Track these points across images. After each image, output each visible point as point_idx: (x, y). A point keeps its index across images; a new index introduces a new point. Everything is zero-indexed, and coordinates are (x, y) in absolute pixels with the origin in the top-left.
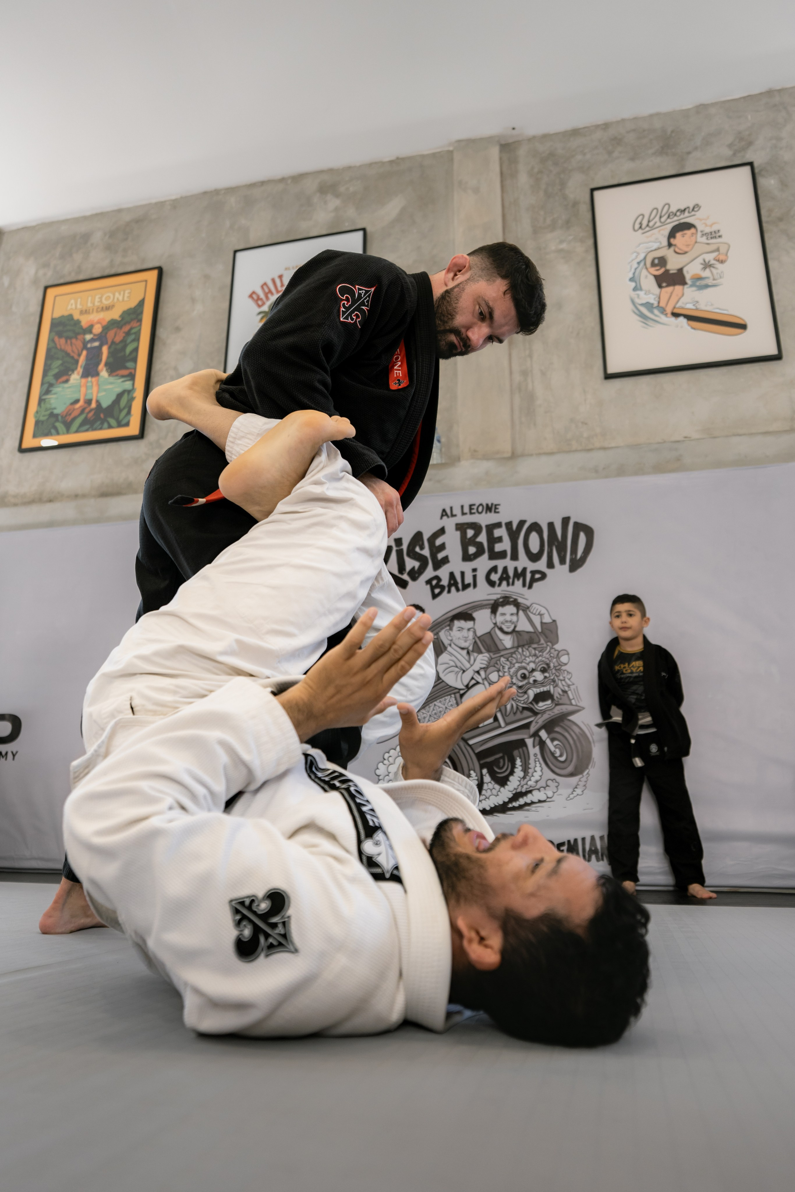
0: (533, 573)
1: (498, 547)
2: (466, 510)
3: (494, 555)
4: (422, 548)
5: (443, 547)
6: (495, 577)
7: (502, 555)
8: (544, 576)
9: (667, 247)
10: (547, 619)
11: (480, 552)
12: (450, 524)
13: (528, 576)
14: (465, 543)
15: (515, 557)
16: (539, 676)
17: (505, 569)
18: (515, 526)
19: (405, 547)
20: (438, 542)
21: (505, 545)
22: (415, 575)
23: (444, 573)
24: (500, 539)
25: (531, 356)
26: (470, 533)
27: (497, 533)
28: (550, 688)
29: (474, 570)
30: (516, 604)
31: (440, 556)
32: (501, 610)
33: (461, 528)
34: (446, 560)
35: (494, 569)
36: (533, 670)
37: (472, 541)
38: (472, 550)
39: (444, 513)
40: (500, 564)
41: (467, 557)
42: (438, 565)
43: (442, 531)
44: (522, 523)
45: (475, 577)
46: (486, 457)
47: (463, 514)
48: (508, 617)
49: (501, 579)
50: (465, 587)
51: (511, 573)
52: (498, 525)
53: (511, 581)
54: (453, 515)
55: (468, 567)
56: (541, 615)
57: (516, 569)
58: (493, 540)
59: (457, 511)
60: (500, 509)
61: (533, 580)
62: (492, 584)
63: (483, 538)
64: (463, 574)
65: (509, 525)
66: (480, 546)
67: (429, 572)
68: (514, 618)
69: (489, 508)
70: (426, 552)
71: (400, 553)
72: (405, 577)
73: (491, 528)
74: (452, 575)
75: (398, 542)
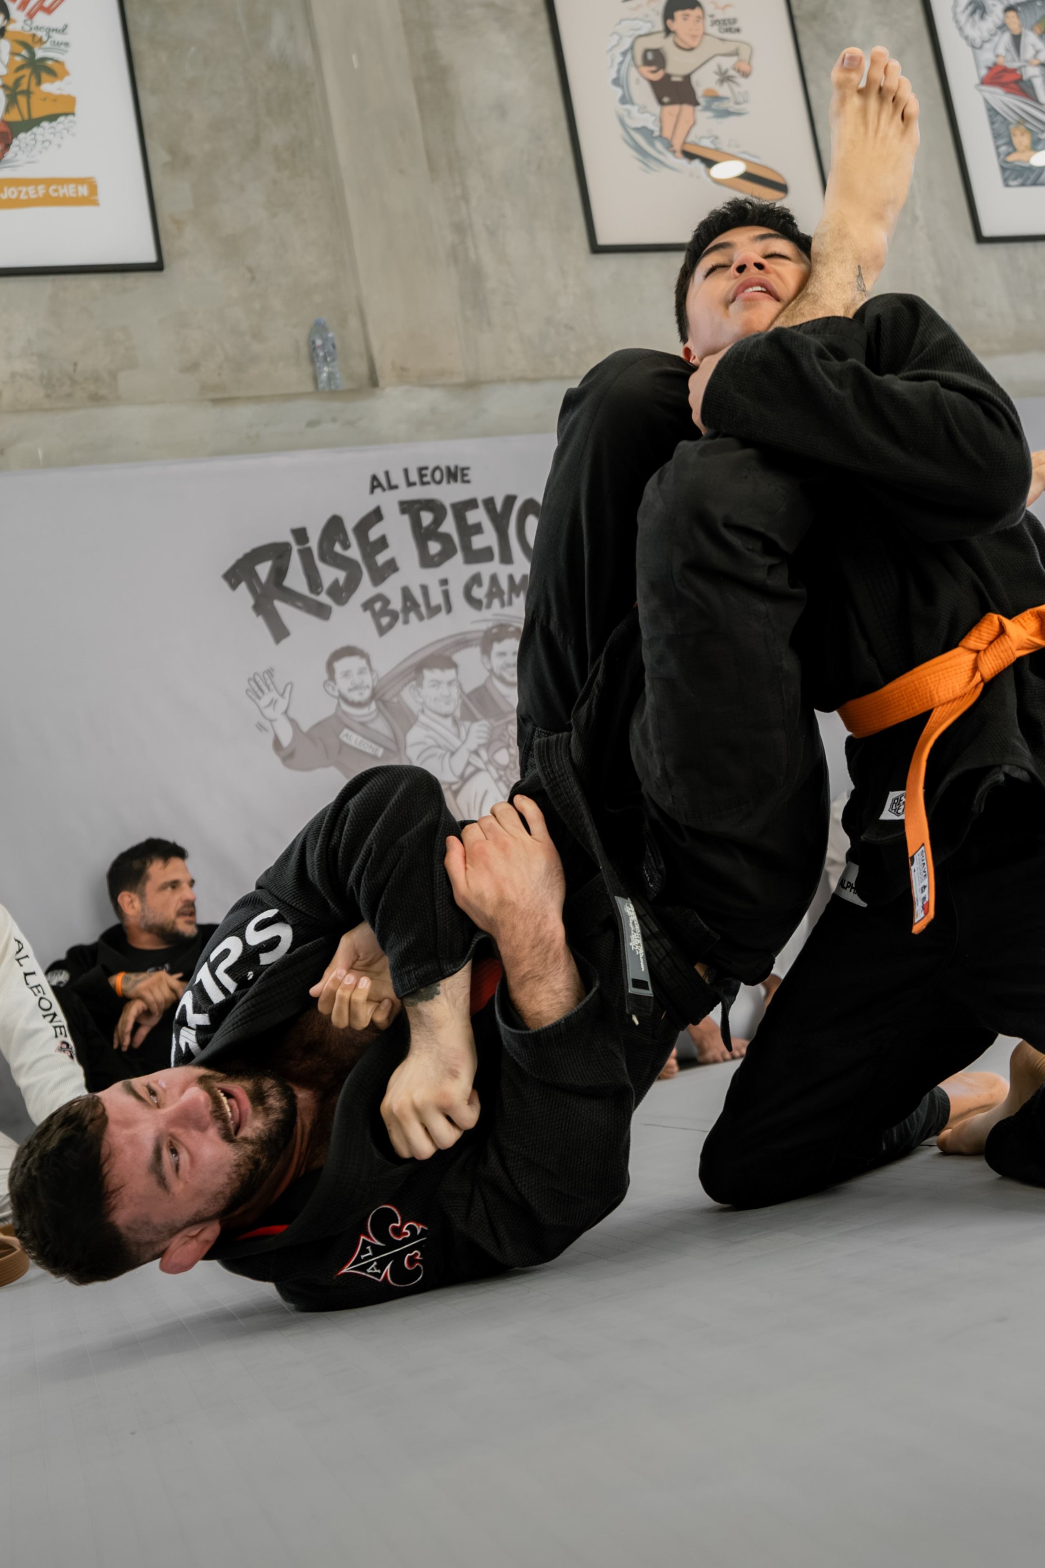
1: (478, 542)
2: (414, 477)
3: (474, 556)
4: (346, 546)
5: (382, 543)
6: (479, 593)
7: (485, 555)
9: (663, 35)
11: (448, 550)
12: (389, 502)
14: (422, 536)
15: (507, 558)
17: (494, 579)
18: (499, 505)
19: (314, 543)
20: (374, 534)
21: (487, 538)
22: (340, 593)
23: (391, 588)
24: (478, 529)
25: (465, 197)
26: (426, 518)
27: (474, 517)
29: (444, 582)
31: (381, 559)
32: (496, 647)
33: (410, 508)
34: (392, 566)
35: (476, 579)
37: (433, 533)
38: (434, 547)
39: (375, 484)
40: (486, 569)
41: (427, 561)
42: (380, 574)
43: (376, 515)
44: (510, 500)
45: (446, 594)
46: (425, 381)
47: (410, 484)
48: (510, 658)
49: (491, 595)
50: (434, 611)
51: (504, 585)
52: (472, 504)
53: (506, 597)
54: (393, 487)
55: (432, 577)
57: (511, 578)
58: (467, 531)
59: (398, 478)
60: (471, 475)
62: (475, 603)
63: (449, 526)
64: (425, 589)
65: (489, 503)
66: (445, 539)
67: (366, 589)
69: (454, 475)
70: (354, 552)
71: (306, 555)
72: (324, 598)
73: (462, 508)
74: (406, 593)
75: (300, 535)
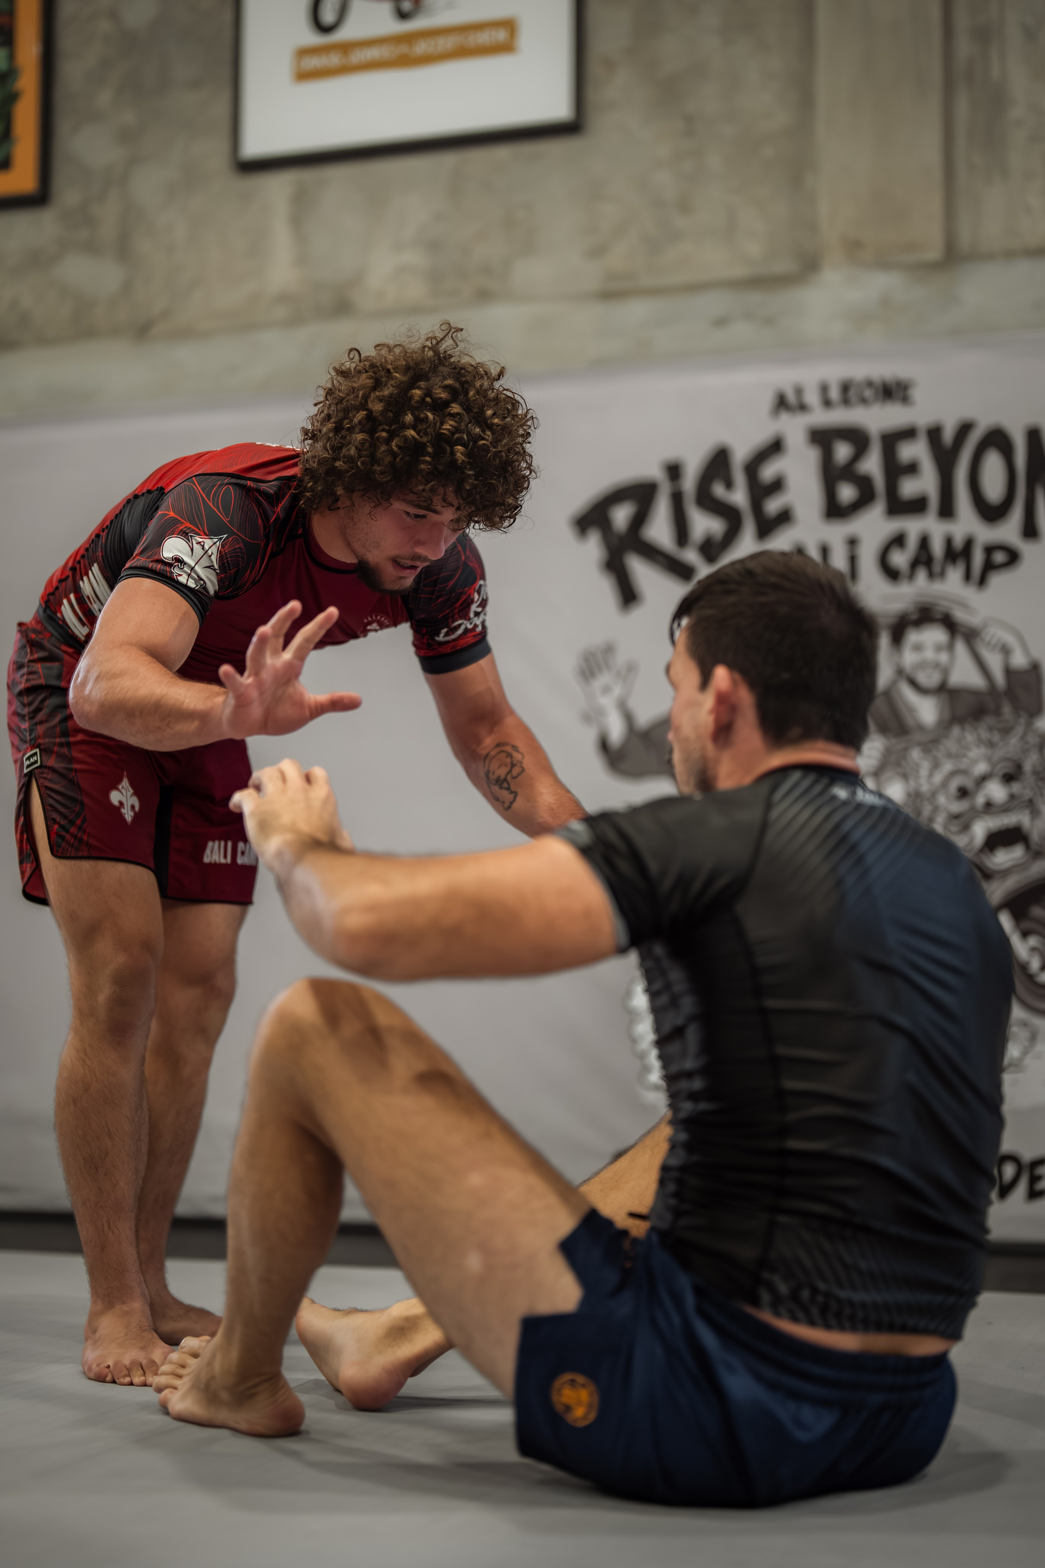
0: (989, 550)
1: (909, 488)
2: (835, 394)
3: (898, 507)
4: (729, 487)
5: (777, 485)
6: (900, 559)
7: (918, 506)
8: (1013, 557)
10: (1019, 660)
11: (866, 498)
12: (794, 429)
13: (978, 558)
14: (831, 476)
15: (947, 510)
16: (996, 791)
17: (924, 542)
18: (948, 435)
19: (689, 483)
20: (768, 472)
21: (924, 482)
22: (712, 551)
23: (781, 543)
24: (912, 468)
26: (843, 451)
27: (908, 451)
28: (1020, 818)
29: (852, 542)
30: (950, 624)
31: (773, 506)
32: (913, 637)
33: (822, 438)
34: (785, 517)
35: (899, 540)
36: (984, 779)
37: (849, 472)
38: (847, 493)
39: (781, 403)
40: (913, 527)
41: (834, 511)
42: (767, 527)
43: (776, 447)
44: (965, 429)
45: (853, 560)
46: (883, 261)
47: (827, 403)
48: (929, 654)
49: (914, 564)
51: (937, 548)
52: (909, 433)
53: (937, 568)
54: (803, 407)
55: (837, 533)
56: (1006, 651)
57: (949, 542)
58: (896, 471)
59: (812, 398)
60: (915, 393)
61: (989, 567)
62: (892, 574)
63: (872, 465)
64: (825, 551)
65: (934, 434)
66: (865, 483)
67: (746, 545)
68: (944, 657)
69: (889, 392)
70: (739, 497)
71: (677, 499)
72: (689, 554)
73: (891, 440)
75: (674, 471)
